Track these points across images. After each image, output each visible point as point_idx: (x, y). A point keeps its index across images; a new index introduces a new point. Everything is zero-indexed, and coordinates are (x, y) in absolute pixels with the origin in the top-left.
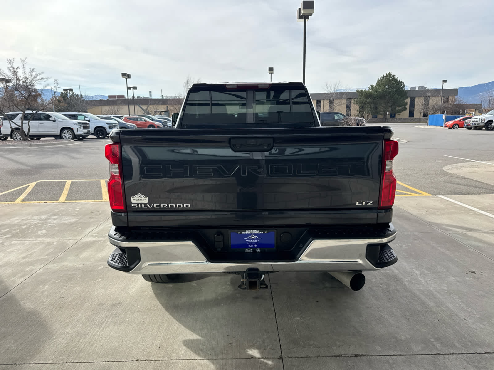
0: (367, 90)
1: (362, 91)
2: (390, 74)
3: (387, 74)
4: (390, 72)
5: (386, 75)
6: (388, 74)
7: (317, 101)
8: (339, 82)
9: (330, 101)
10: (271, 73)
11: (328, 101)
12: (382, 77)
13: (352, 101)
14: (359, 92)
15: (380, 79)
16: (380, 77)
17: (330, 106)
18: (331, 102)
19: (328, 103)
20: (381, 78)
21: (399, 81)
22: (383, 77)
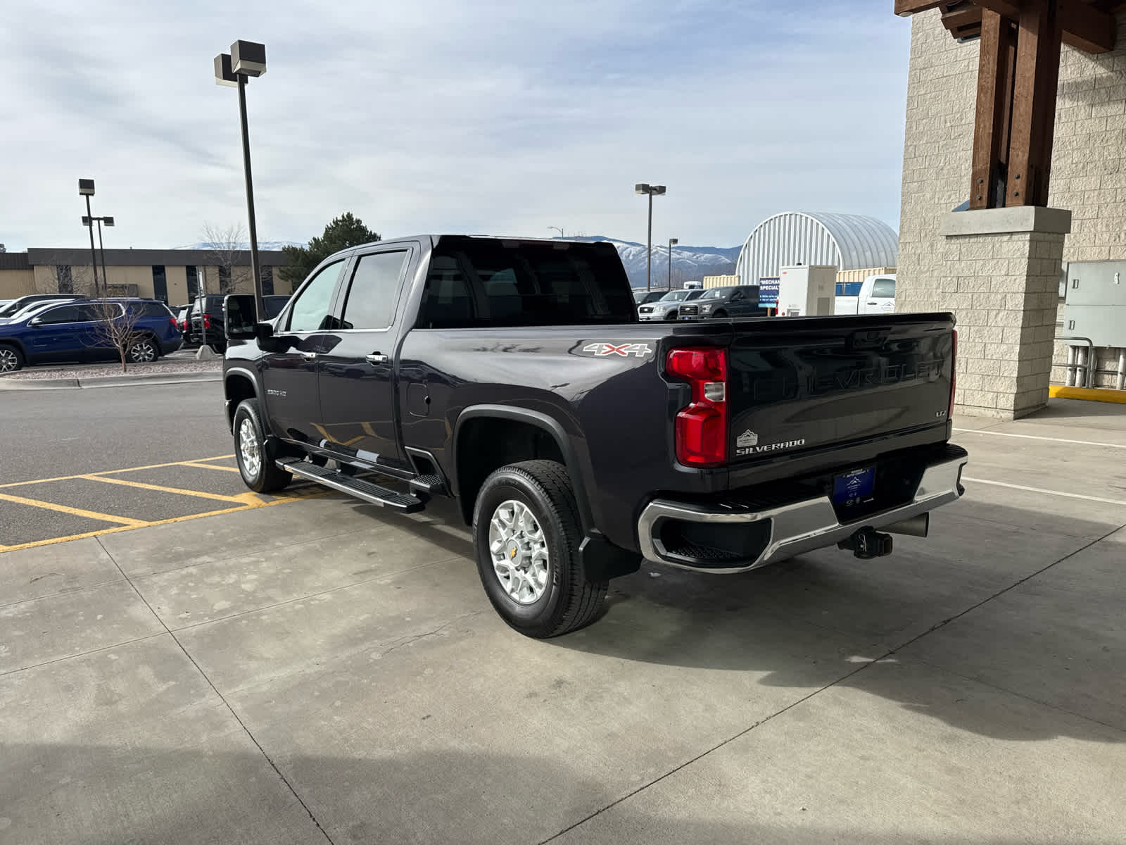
0: (307, 248)
1: (294, 249)
2: (349, 216)
3: (343, 216)
4: (349, 213)
5: (341, 219)
6: (345, 217)
7: (188, 267)
8: (239, 226)
9: (220, 271)
10: (87, 195)
11: (217, 270)
12: (334, 222)
13: (275, 271)
14: (290, 252)
15: (329, 226)
16: (330, 223)
17: (221, 281)
18: (223, 272)
19: (218, 275)
20: (332, 224)
21: (371, 232)
22: (336, 222)
